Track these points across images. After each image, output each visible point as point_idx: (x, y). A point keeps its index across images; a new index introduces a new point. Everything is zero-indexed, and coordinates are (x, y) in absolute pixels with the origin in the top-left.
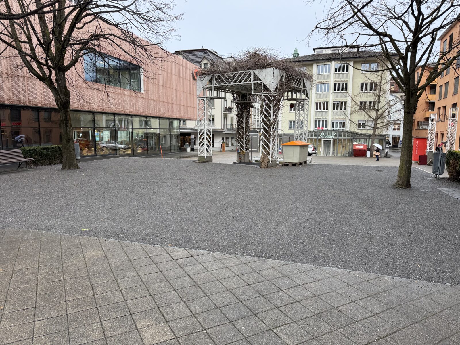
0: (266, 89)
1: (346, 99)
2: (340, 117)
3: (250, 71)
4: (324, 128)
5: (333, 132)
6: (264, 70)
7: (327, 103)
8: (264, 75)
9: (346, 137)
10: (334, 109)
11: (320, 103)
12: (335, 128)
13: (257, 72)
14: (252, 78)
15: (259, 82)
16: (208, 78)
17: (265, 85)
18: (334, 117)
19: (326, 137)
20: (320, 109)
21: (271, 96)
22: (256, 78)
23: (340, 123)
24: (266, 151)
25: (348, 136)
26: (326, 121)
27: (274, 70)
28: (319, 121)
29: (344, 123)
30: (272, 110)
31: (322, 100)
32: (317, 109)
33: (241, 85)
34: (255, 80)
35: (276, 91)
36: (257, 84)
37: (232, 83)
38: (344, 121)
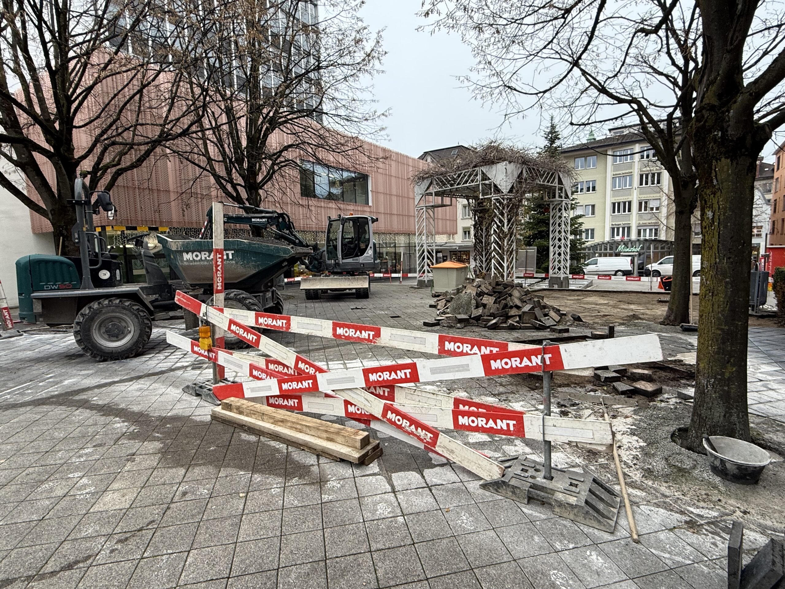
0: (497, 190)
1: (658, 195)
2: (650, 222)
3: (477, 169)
4: (626, 238)
5: (637, 244)
6: (494, 167)
7: (630, 203)
8: (494, 172)
9: (659, 250)
10: (640, 209)
11: (619, 204)
12: (642, 238)
13: (484, 169)
14: (479, 177)
15: (487, 182)
16: (426, 183)
17: (495, 186)
18: (641, 222)
19: (628, 250)
20: (619, 211)
21: (503, 199)
22: (485, 177)
23: (651, 230)
24: (500, 272)
25: (662, 248)
26: (629, 228)
27: (506, 165)
28: (618, 229)
29: (656, 230)
30: (506, 219)
31: (621, 199)
32: (614, 212)
33: (467, 187)
34: (483, 180)
35: (511, 191)
36: (485, 184)
37: (456, 186)
38: (656, 227)
